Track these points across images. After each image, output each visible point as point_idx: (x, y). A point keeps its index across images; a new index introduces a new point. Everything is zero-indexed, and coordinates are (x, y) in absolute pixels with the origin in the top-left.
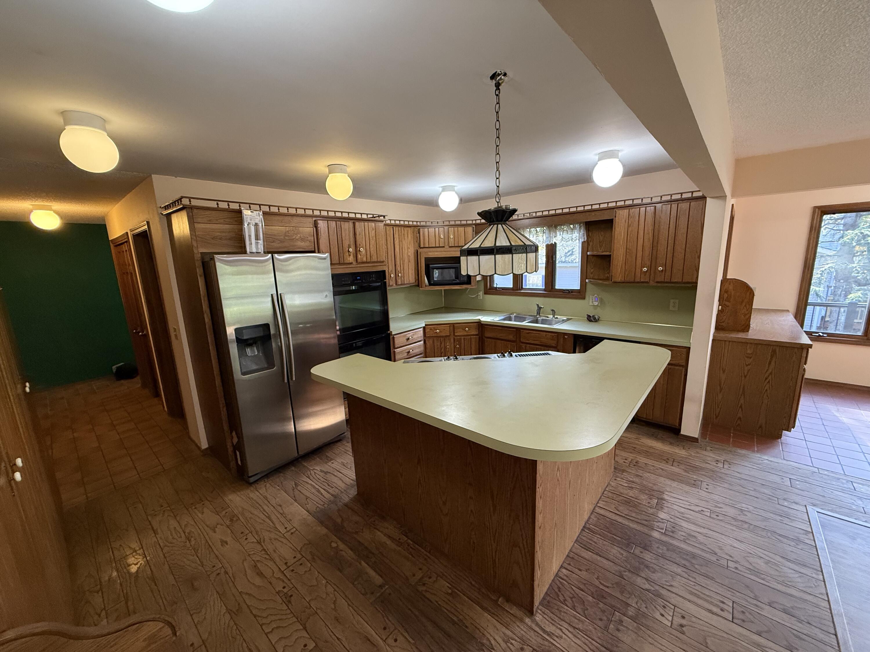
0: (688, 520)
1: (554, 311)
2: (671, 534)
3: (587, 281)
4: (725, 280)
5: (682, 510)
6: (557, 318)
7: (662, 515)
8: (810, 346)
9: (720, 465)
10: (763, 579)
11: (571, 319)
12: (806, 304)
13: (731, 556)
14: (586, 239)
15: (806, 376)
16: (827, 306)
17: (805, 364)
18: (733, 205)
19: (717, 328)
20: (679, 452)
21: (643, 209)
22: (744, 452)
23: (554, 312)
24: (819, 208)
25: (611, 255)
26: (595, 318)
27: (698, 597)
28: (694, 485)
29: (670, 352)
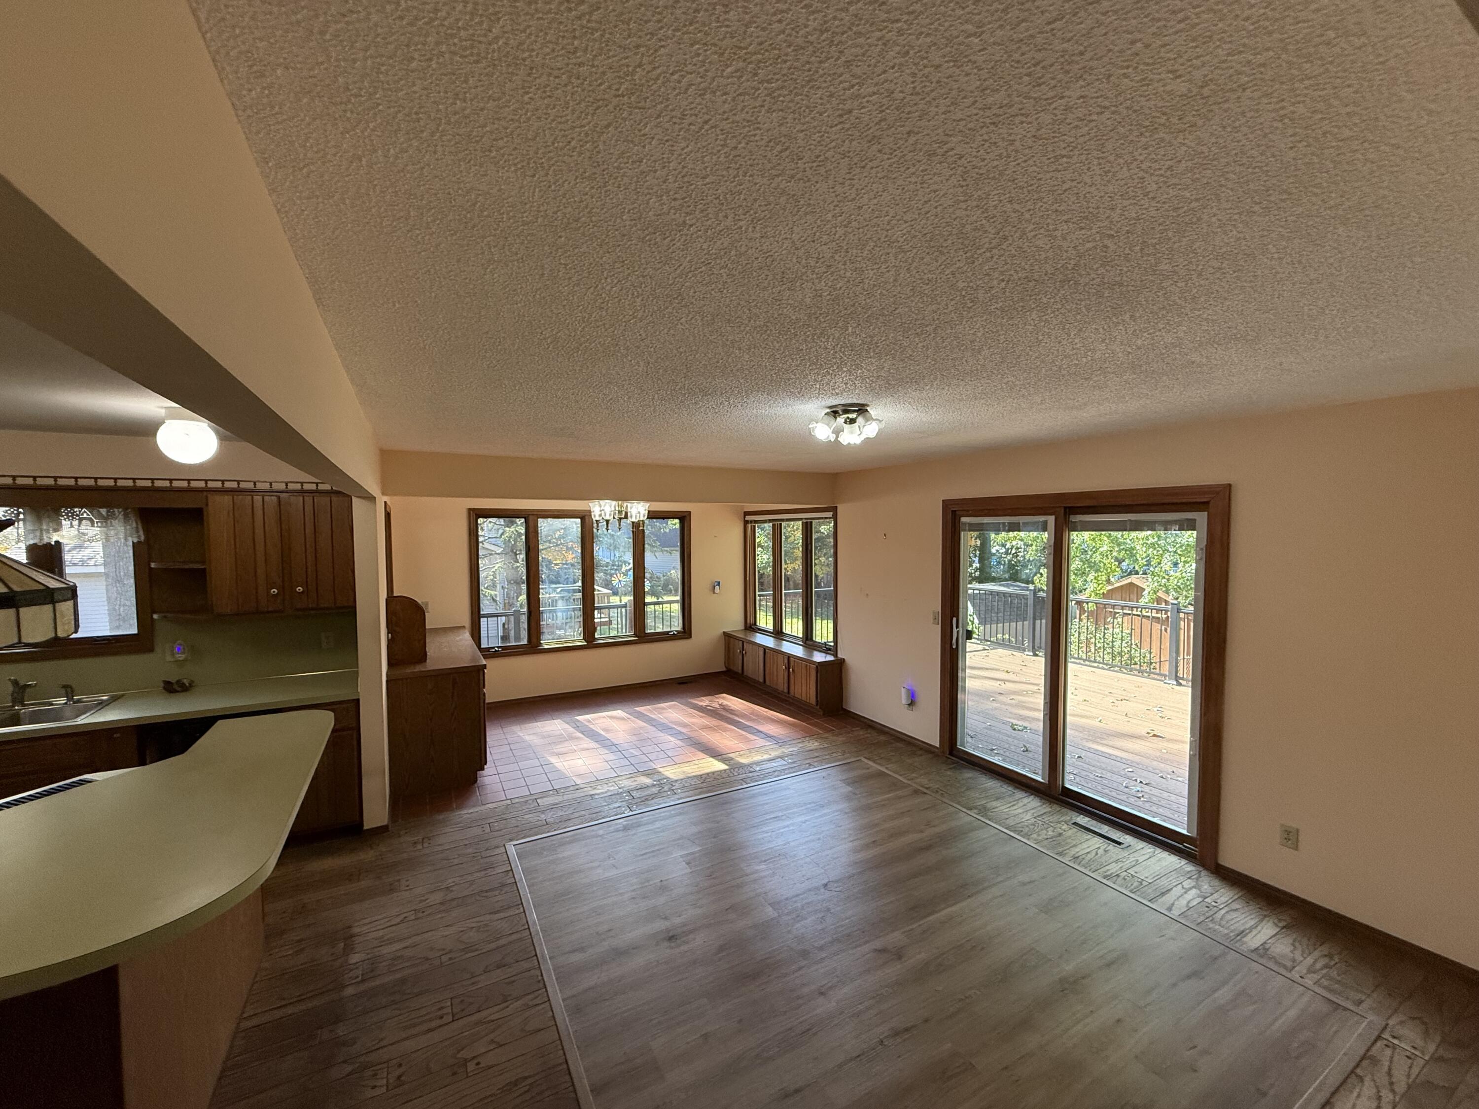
0: (391, 941)
1: (71, 687)
2: (371, 975)
3: (155, 616)
4: (391, 599)
5: (381, 933)
6: (79, 701)
7: (354, 958)
8: (485, 666)
9: (419, 847)
10: (477, 950)
11: (123, 695)
12: (479, 616)
13: (444, 950)
14: (143, 538)
15: (487, 701)
16: (497, 616)
17: (484, 687)
18: (385, 503)
19: (390, 664)
20: (367, 855)
21: (258, 499)
22: (441, 817)
23: (69, 691)
24: (474, 510)
25: (205, 569)
26: (184, 684)
27: (415, 1025)
28: (392, 890)
29: (332, 714)
